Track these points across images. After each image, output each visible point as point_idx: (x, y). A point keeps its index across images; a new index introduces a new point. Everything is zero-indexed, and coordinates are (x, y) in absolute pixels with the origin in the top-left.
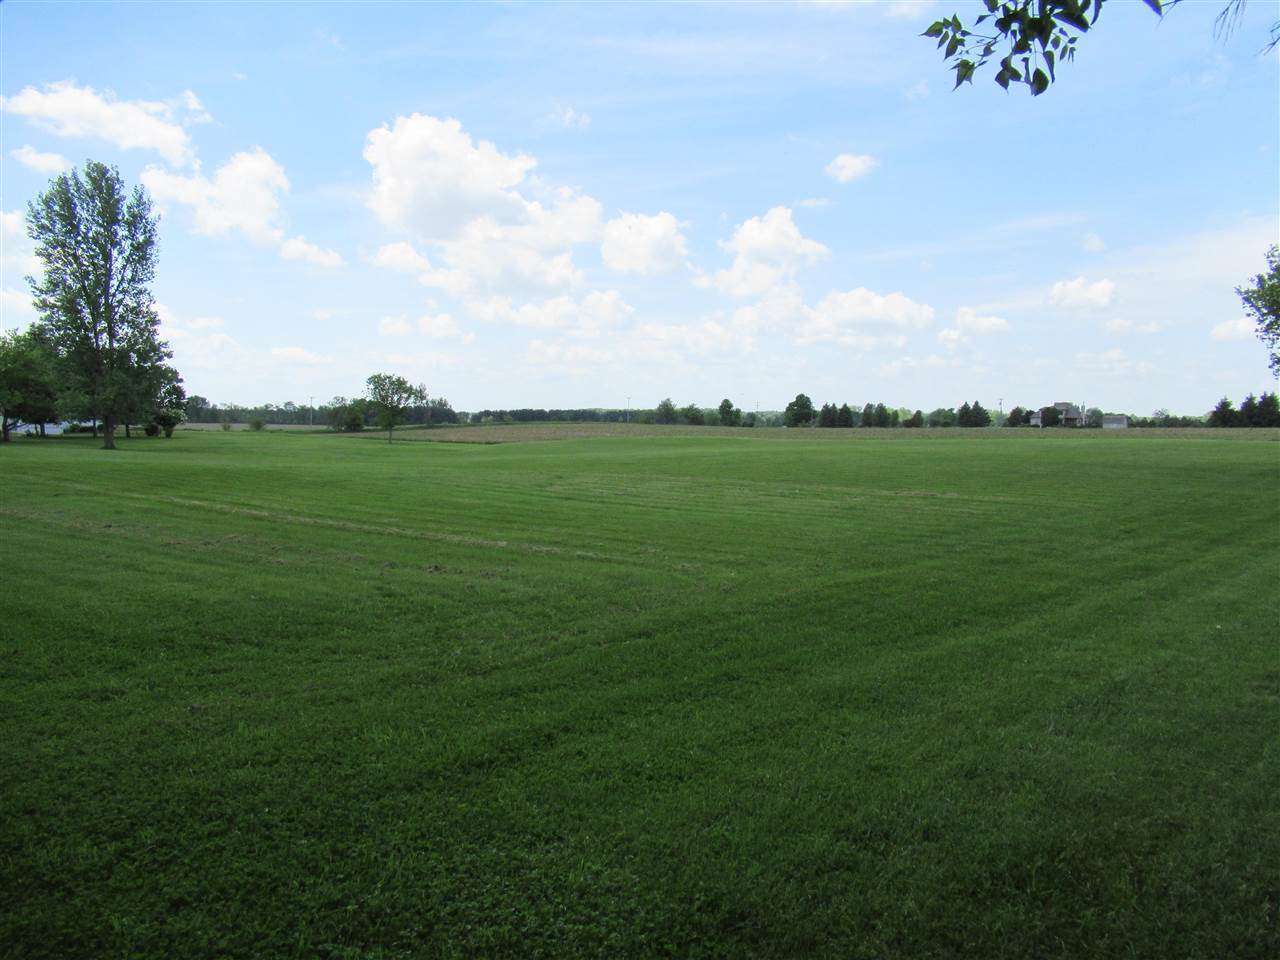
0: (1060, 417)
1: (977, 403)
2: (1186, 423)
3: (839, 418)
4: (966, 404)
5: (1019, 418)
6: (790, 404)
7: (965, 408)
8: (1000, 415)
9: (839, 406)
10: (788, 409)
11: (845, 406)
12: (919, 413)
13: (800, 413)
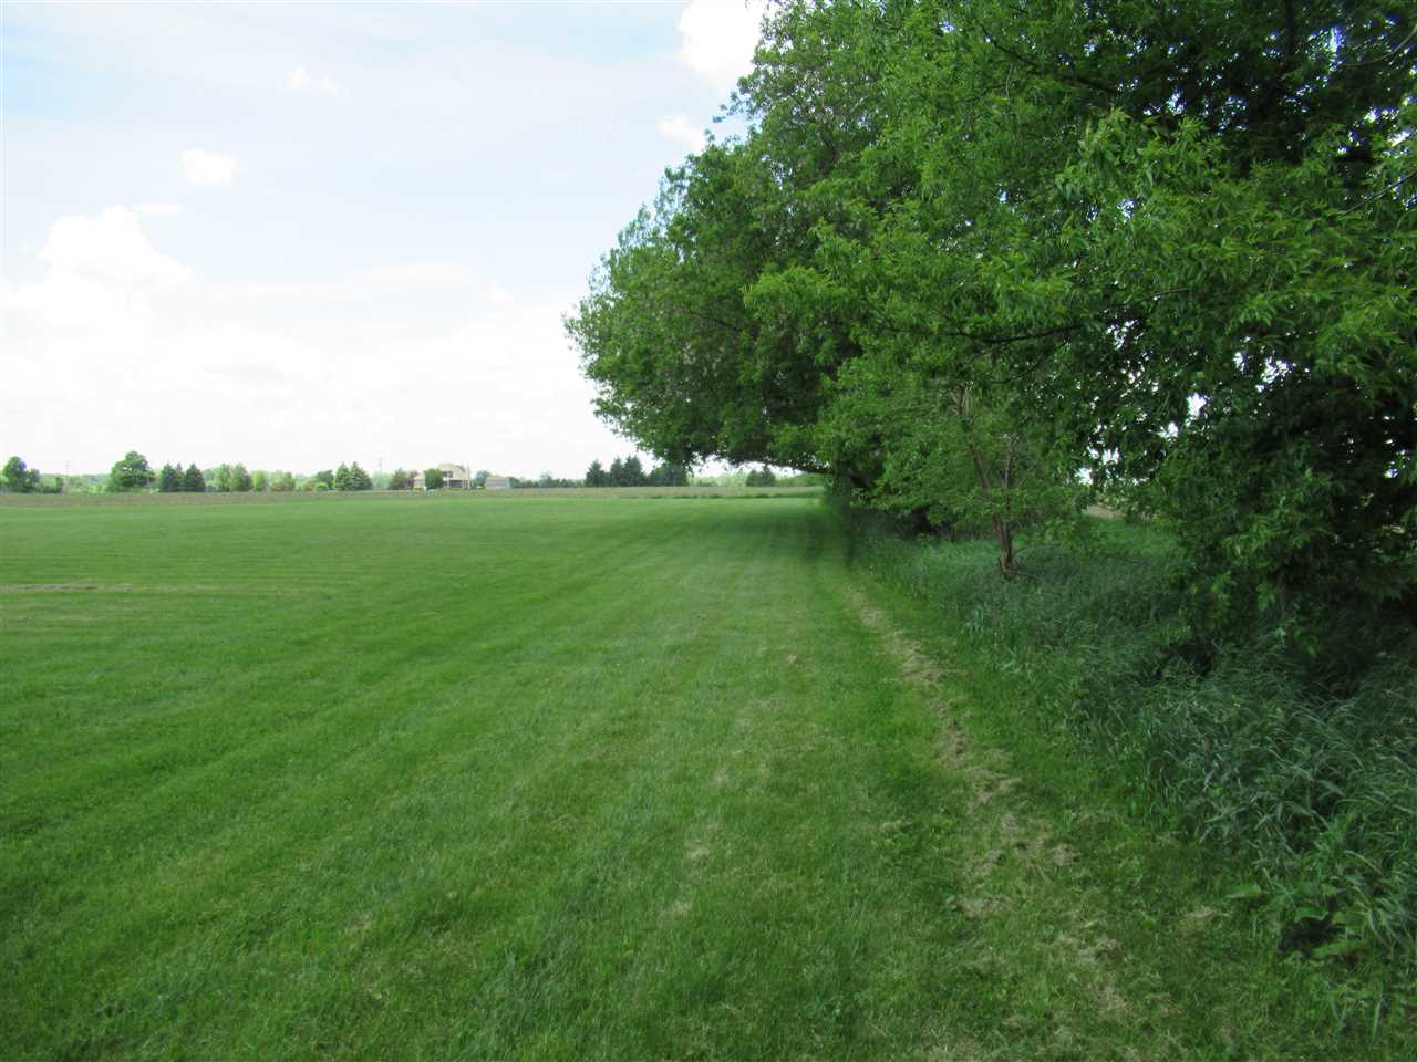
0: (445, 479)
1: (355, 464)
2: (566, 484)
3: (185, 482)
4: (343, 465)
5: (402, 482)
6: (117, 464)
7: (343, 470)
8: (380, 478)
9: (185, 468)
10: (114, 471)
11: (193, 466)
12: (289, 475)
13: (132, 476)
